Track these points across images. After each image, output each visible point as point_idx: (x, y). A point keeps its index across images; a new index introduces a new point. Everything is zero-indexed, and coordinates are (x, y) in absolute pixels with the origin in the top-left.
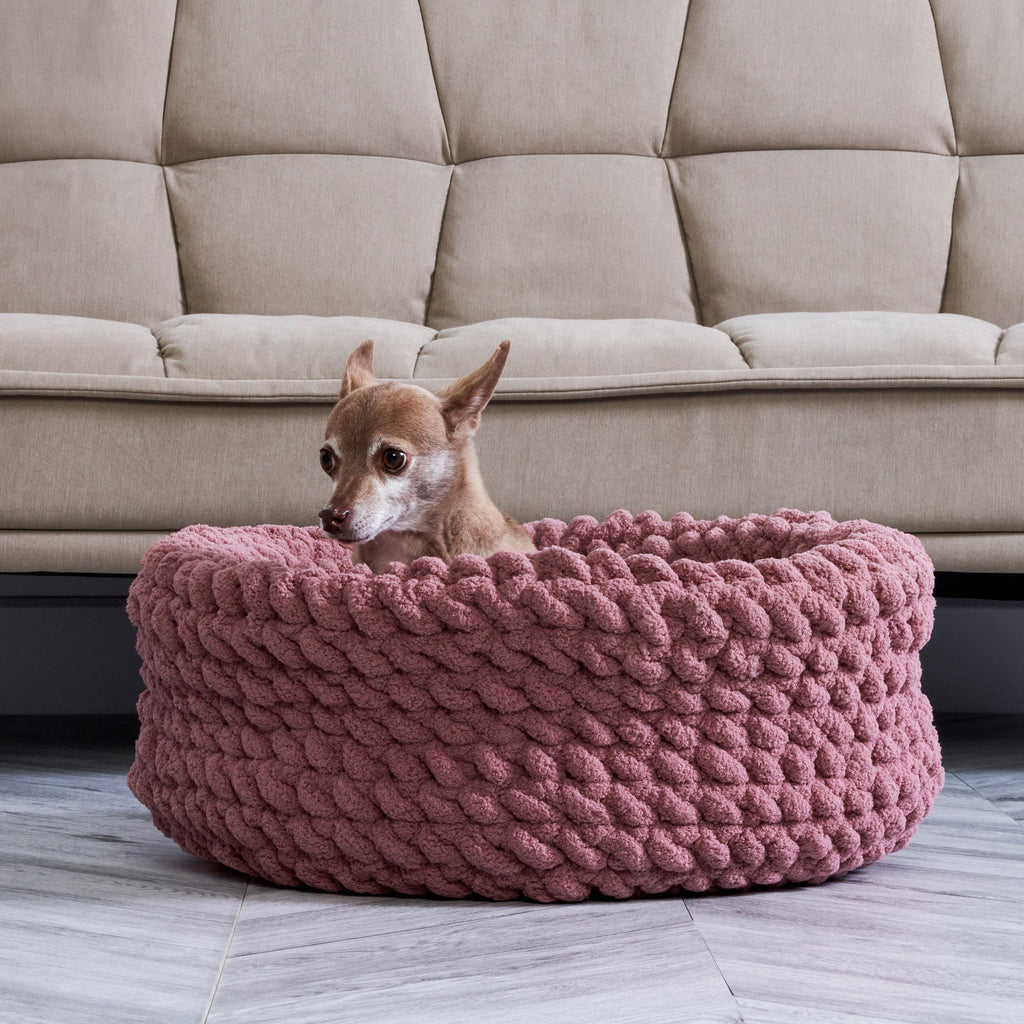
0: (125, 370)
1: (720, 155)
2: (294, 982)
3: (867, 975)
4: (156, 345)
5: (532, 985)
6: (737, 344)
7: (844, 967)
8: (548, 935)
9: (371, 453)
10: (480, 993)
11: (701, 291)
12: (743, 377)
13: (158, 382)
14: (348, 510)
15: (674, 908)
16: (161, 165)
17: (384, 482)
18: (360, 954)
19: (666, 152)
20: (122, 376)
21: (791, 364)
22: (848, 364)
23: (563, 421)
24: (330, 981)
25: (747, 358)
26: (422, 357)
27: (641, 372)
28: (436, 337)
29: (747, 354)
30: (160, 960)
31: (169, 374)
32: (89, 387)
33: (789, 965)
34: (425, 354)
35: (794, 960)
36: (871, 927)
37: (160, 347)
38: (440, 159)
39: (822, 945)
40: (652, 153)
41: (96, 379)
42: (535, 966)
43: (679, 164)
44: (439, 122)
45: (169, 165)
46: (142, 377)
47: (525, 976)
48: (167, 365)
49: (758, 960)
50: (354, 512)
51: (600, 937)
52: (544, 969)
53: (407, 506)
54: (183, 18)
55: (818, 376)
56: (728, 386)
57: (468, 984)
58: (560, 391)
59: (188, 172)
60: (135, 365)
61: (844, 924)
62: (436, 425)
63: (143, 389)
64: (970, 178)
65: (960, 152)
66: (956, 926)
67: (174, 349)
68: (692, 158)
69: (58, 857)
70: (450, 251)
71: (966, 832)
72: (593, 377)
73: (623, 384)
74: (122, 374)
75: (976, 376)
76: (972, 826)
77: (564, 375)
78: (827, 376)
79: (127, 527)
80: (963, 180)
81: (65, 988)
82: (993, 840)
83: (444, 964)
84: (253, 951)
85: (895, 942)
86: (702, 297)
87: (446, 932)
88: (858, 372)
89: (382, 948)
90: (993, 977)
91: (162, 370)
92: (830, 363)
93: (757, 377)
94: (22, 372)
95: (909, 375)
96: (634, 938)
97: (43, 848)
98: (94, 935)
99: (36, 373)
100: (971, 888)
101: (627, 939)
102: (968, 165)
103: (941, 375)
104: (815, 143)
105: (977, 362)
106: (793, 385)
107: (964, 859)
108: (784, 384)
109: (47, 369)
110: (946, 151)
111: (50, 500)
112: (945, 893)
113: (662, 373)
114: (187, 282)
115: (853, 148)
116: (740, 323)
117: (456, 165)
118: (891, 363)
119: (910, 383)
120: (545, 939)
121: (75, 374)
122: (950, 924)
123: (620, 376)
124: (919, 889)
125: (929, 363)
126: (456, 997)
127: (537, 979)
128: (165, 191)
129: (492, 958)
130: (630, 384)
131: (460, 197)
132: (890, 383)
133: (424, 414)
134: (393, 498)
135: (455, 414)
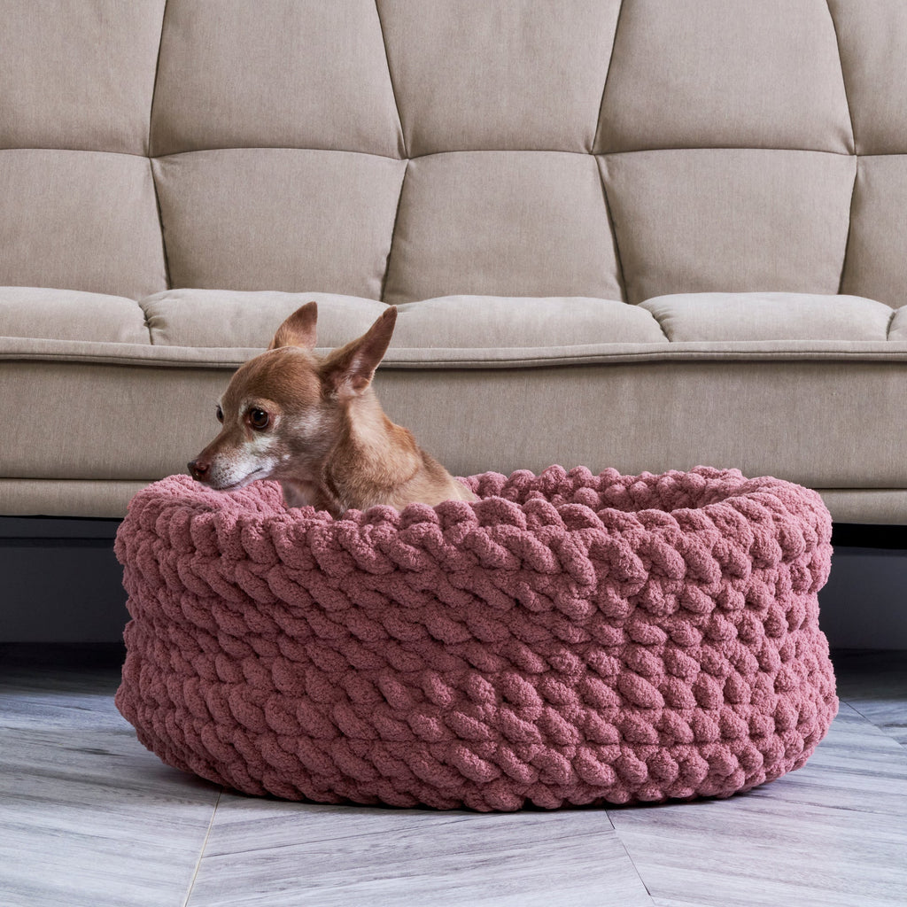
0: (115, 338)
1: (645, 153)
2: (260, 880)
3: (768, 879)
4: (143, 316)
5: (473, 884)
6: (659, 320)
7: (748, 871)
8: (486, 840)
9: (241, 414)
10: (425, 891)
11: (626, 272)
12: (663, 349)
13: (144, 349)
14: (210, 463)
15: (598, 818)
16: (148, 156)
17: (252, 439)
18: (320, 856)
19: (596, 149)
20: (111, 343)
21: (706, 339)
22: (756, 339)
23: (503, 387)
24: (293, 879)
25: (667, 332)
27: (573, 344)
29: (667, 330)
30: (143, 859)
31: (155, 342)
32: (84, 352)
33: (700, 869)
35: (704, 864)
36: (773, 837)
37: (147, 318)
38: (396, 153)
39: (729, 852)
40: (584, 150)
41: (90, 346)
42: (476, 867)
43: (608, 160)
44: (395, 122)
45: (156, 157)
46: (131, 344)
47: (467, 876)
48: (153, 334)
49: (673, 865)
50: (214, 465)
51: (532, 842)
52: (482, 870)
53: (280, 458)
54: (170, 27)
55: (730, 349)
56: (651, 357)
57: (416, 883)
58: (501, 360)
59: (172, 163)
60: (125, 333)
61: (748, 833)
62: (307, 387)
63: (131, 355)
64: (867, 175)
65: (858, 152)
66: (847, 836)
67: (158, 320)
68: (620, 155)
69: (53, 767)
70: (405, 235)
71: (857, 754)
73: (557, 355)
74: (113, 342)
75: (870, 350)
76: (862, 749)
77: (504, 346)
78: (738, 349)
79: (116, 477)
80: (860, 176)
81: (59, 883)
82: (881, 762)
83: (394, 865)
84: (226, 851)
85: (793, 850)
86: (627, 278)
87: (395, 837)
88: (765, 346)
89: (340, 850)
91: (149, 338)
92: (741, 339)
93: (676, 350)
94: (24, 339)
95: (811, 349)
96: (562, 844)
97: (40, 760)
99: (37, 340)
100: (860, 803)
101: (556, 845)
102: (865, 163)
103: (840, 349)
105: (871, 338)
107: (854, 778)
108: (699, 356)
109: (47, 337)
110: (845, 151)
111: (48, 453)
112: (838, 807)
113: (591, 345)
114: (170, 261)
115: (763, 147)
116: (662, 302)
117: (410, 159)
118: (795, 339)
119: (811, 356)
120: (483, 844)
121: (71, 341)
122: (842, 834)
123: (554, 348)
124: (814, 804)
125: (828, 338)
126: (404, 894)
127: (477, 879)
128: (152, 180)
129: (437, 860)
130: (563, 355)
131: (414, 188)
132: (794, 356)
133: (295, 377)
134: (260, 453)
135: (338, 376)
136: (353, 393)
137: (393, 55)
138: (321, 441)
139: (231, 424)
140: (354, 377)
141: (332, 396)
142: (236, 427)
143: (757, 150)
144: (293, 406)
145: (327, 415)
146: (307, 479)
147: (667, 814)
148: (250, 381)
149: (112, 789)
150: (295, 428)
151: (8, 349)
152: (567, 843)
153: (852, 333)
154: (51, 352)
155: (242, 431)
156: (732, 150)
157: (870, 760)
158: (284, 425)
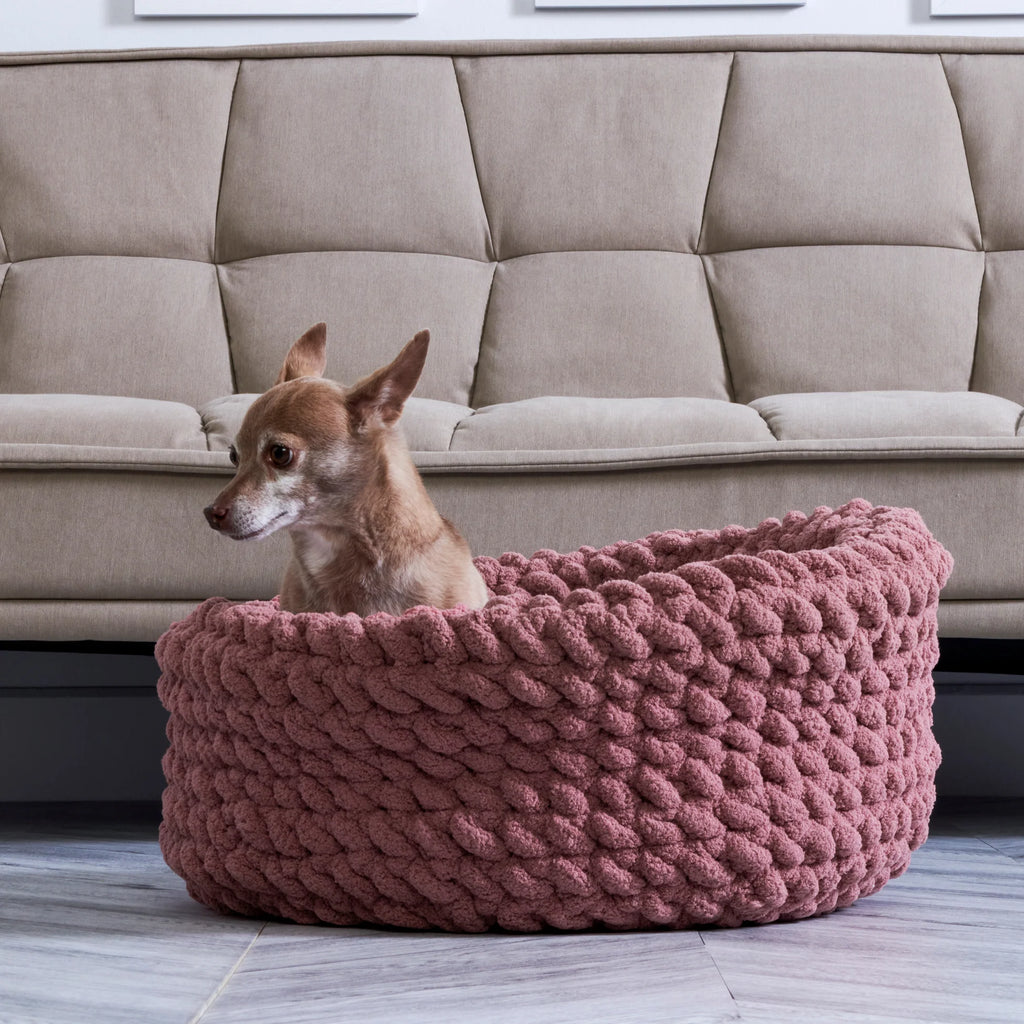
0: (169, 444)
1: (754, 251)
2: (295, 991)
4: (200, 421)
5: (534, 992)
6: (766, 419)
7: (848, 978)
8: (558, 955)
9: (260, 450)
10: (478, 998)
11: (736, 381)
12: (769, 448)
13: (200, 455)
14: (229, 507)
15: (692, 937)
16: (214, 262)
17: (274, 478)
18: (368, 970)
19: (701, 248)
20: (164, 450)
21: (818, 437)
22: (872, 436)
24: (334, 990)
25: (774, 431)
26: (458, 431)
27: (671, 444)
28: (473, 414)
29: (774, 428)
30: (166, 974)
31: (212, 448)
32: (133, 460)
33: (794, 976)
34: (461, 428)
35: (799, 972)
36: (882, 949)
37: (203, 423)
38: (484, 255)
40: (688, 249)
41: (140, 453)
42: (542, 978)
43: (714, 260)
44: (482, 221)
45: (222, 263)
46: (185, 451)
47: (528, 986)
48: (210, 439)
49: (765, 973)
50: (234, 508)
51: (609, 957)
52: (550, 980)
53: (306, 501)
55: (844, 447)
56: (756, 457)
57: (472, 991)
58: (592, 463)
59: (239, 269)
60: (179, 440)
61: (852, 947)
62: (333, 419)
63: (186, 461)
64: (995, 271)
65: (985, 248)
66: (965, 947)
67: (216, 424)
68: (727, 254)
70: (493, 344)
71: (985, 880)
72: (624, 449)
73: (653, 456)
74: (166, 447)
75: (997, 447)
76: (991, 876)
77: (596, 448)
78: (852, 447)
79: (172, 597)
80: (989, 273)
82: (1011, 886)
83: (450, 977)
84: (263, 967)
85: (903, 959)
86: (737, 387)
87: (457, 954)
88: (882, 443)
89: (392, 966)
90: (996, 984)
91: (205, 444)
92: (854, 435)
93: (784, 449)
94: (68, 446)
95: (932, 446)
96: (643, 958)
98: (106, 957)
99: (82, 447)
100: (984, 920)
101: (636, 958)
102: (994, 260)
103: (964, 445)
104: (846, 238)
105: (998, 434)
106: (819, 456)
107: (979, 899)
108: (810, 455)
109: (93, 442)
110: (972, 247)
111: (96, 571)
112: (957, 924)
113: (692, 445)
114: (238, 374)
115: (882, 243)
116: (768, 402)
117: (499, 261)
118: (915, 435)
119: (933, 454)
120: (554, 959)
121: (120, 448)
122: (959, 946)
123: (650, 448)
124: (932, 921)
125: (951, 434)
126: (455, 1001)
127: (540, 988)
128: (218, 288)
129: (498, 973)
130: (660, 455)
131: (503, 293)
132: (913, 454)
133: (320, 408)
134: (283, 494)
135: (365, 406)
136: (383, 425)
137: (480, 149)
138: (351, 480)
139: (249, 464)
140: (383, 408)
141: (359, 430)
142: (256, 467)
143: (876, 246)
144: (318, 441)
145: (356, 451)
146: (336, 524)
147: (766, 932)
148: (268, 415)
149: (150, 917)
150: (322, 465)
151: (51, 458)
152: (650, 957)
153: (977, 429)
154: (98, 459)
155: (262, 470)
156: (849, 247)
157: (998, 885)
158: (310, 463)
